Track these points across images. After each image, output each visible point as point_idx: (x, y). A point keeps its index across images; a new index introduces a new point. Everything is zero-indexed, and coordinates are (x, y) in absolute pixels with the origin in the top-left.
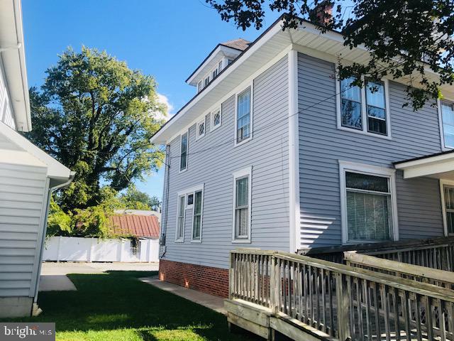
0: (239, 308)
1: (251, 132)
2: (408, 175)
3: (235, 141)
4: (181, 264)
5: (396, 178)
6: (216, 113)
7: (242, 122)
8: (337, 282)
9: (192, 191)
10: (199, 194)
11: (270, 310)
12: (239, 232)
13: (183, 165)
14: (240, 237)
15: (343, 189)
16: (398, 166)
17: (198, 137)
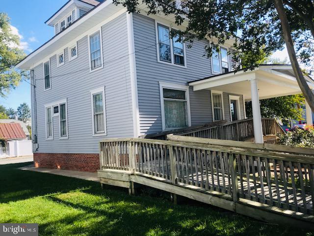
0: (109, 173)
1: (102, 63)
2: (195, 89)
3: (90, 69)
4: (53, 154)
5: (189, 91)
6: (73, 47)
7: (94, 56)
8: (170, 150)
9: (58, 103)
10: (63, 106)
11: (130, 172)
12: (97, 129)
13: (47, 85)
14: (98, 132)
15: (162, 99)
16: (190, 84)
17: (59, 65)
